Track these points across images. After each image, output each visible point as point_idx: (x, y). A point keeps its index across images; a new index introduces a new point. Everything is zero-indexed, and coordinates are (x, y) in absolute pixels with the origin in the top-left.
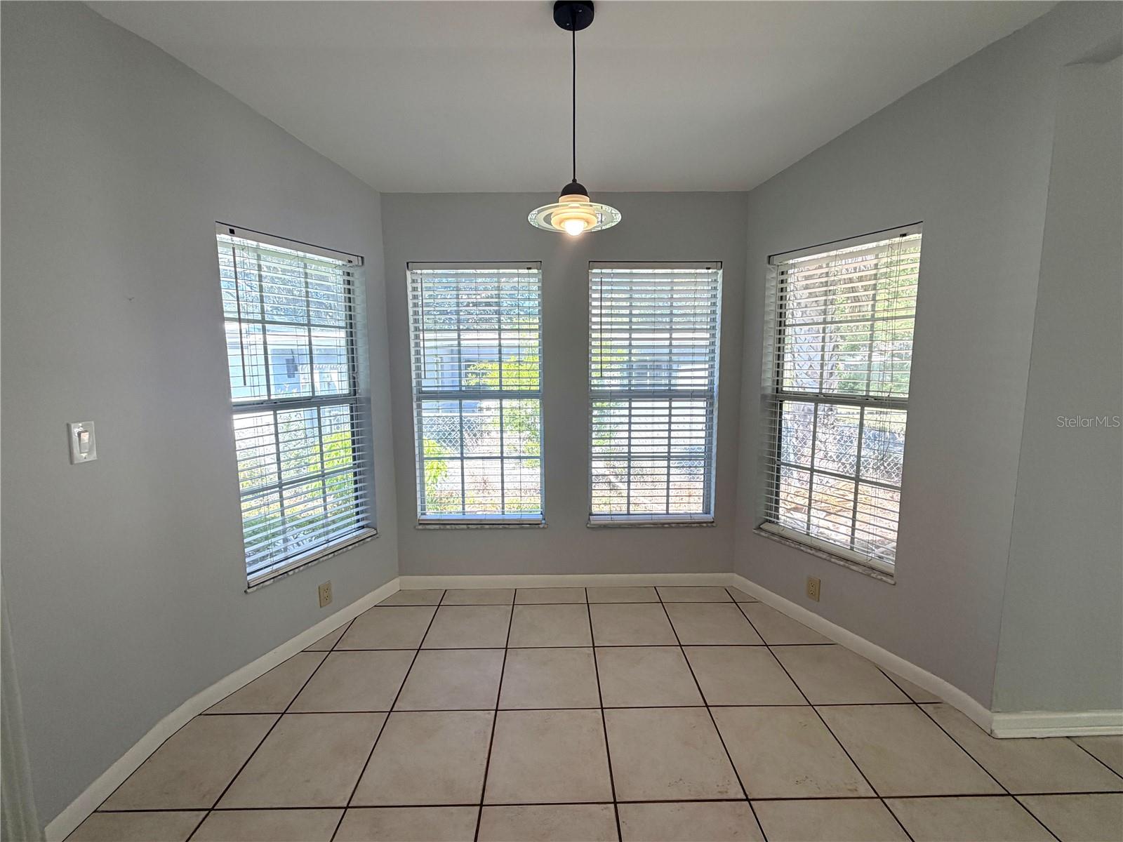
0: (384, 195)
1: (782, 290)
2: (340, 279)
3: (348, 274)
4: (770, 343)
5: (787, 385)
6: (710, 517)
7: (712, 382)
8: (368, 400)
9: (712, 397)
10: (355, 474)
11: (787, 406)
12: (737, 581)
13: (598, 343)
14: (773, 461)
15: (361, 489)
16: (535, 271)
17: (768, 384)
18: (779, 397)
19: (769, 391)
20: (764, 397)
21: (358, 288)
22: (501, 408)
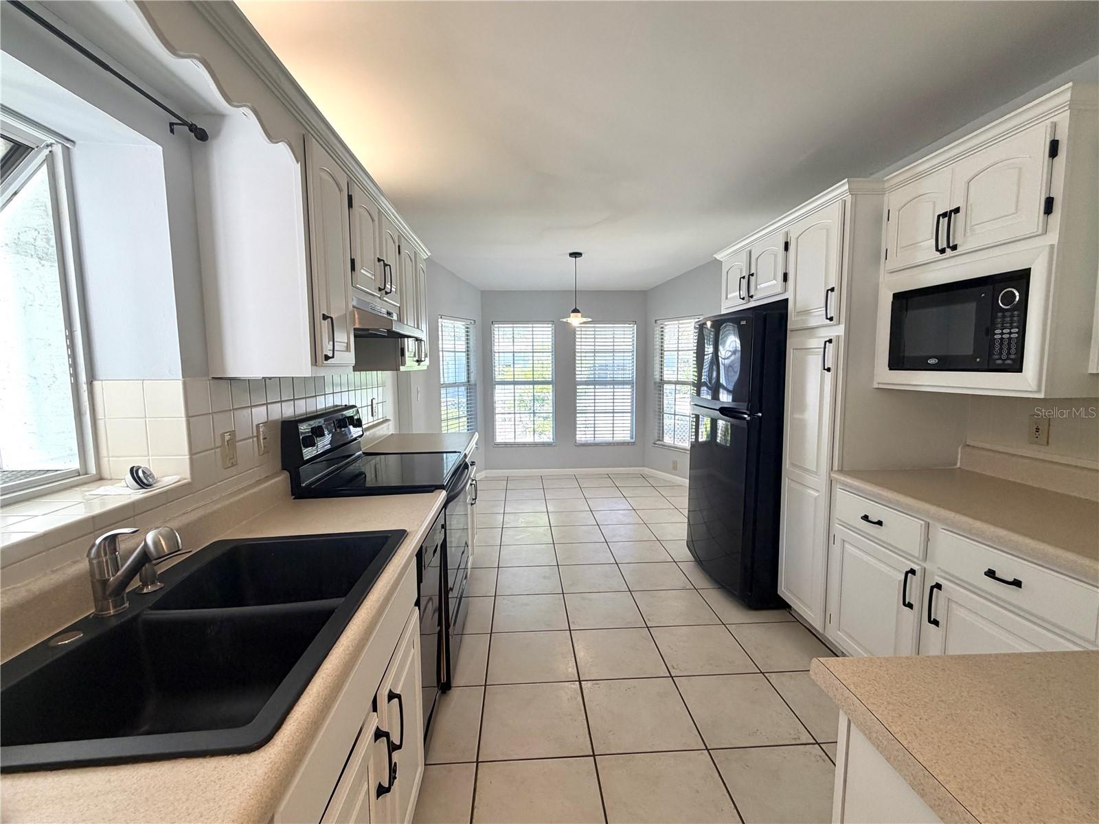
0: (483, 292)
1: (662, 335)
2: (464, 331)
3: (467, 328)
4: (657, 359)
5: (666, 378)
6: (633, 440)
7: (633, 377)
8: (475, 385)
9: (633, 383)
10: (468, 419)
11: (666, 386)
12: (646, 470)
13: (580, 358)
14: (660, 412)
15: (471, 426)
16: (550, 325)
17: (657, 377)
18: (662, 382)
19: (658, 380)
20: (655, 383)
21: (471, 334)
22: (534, 388)
